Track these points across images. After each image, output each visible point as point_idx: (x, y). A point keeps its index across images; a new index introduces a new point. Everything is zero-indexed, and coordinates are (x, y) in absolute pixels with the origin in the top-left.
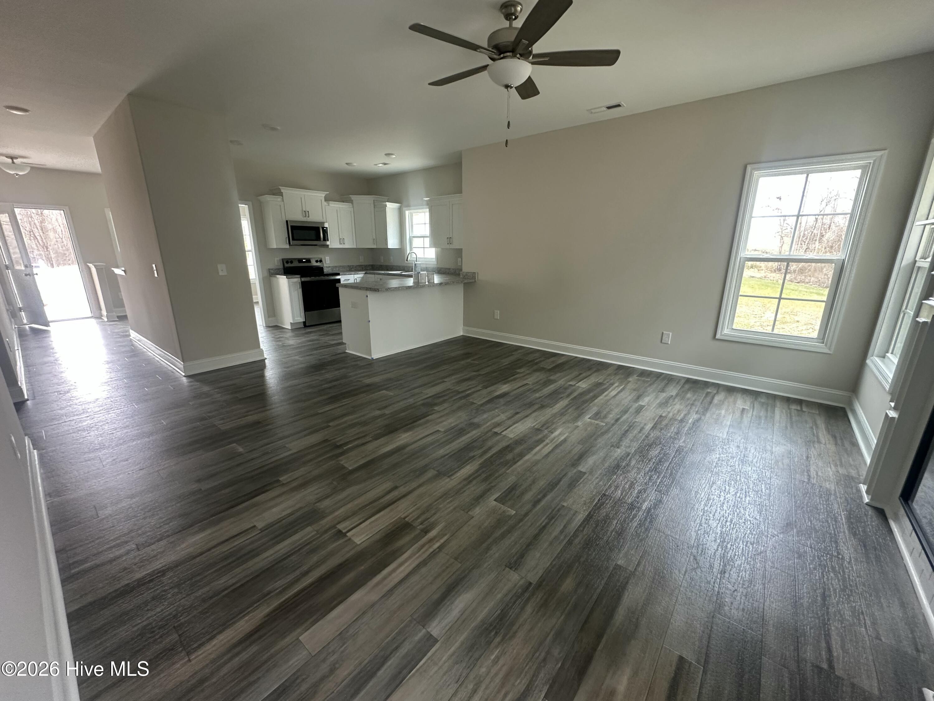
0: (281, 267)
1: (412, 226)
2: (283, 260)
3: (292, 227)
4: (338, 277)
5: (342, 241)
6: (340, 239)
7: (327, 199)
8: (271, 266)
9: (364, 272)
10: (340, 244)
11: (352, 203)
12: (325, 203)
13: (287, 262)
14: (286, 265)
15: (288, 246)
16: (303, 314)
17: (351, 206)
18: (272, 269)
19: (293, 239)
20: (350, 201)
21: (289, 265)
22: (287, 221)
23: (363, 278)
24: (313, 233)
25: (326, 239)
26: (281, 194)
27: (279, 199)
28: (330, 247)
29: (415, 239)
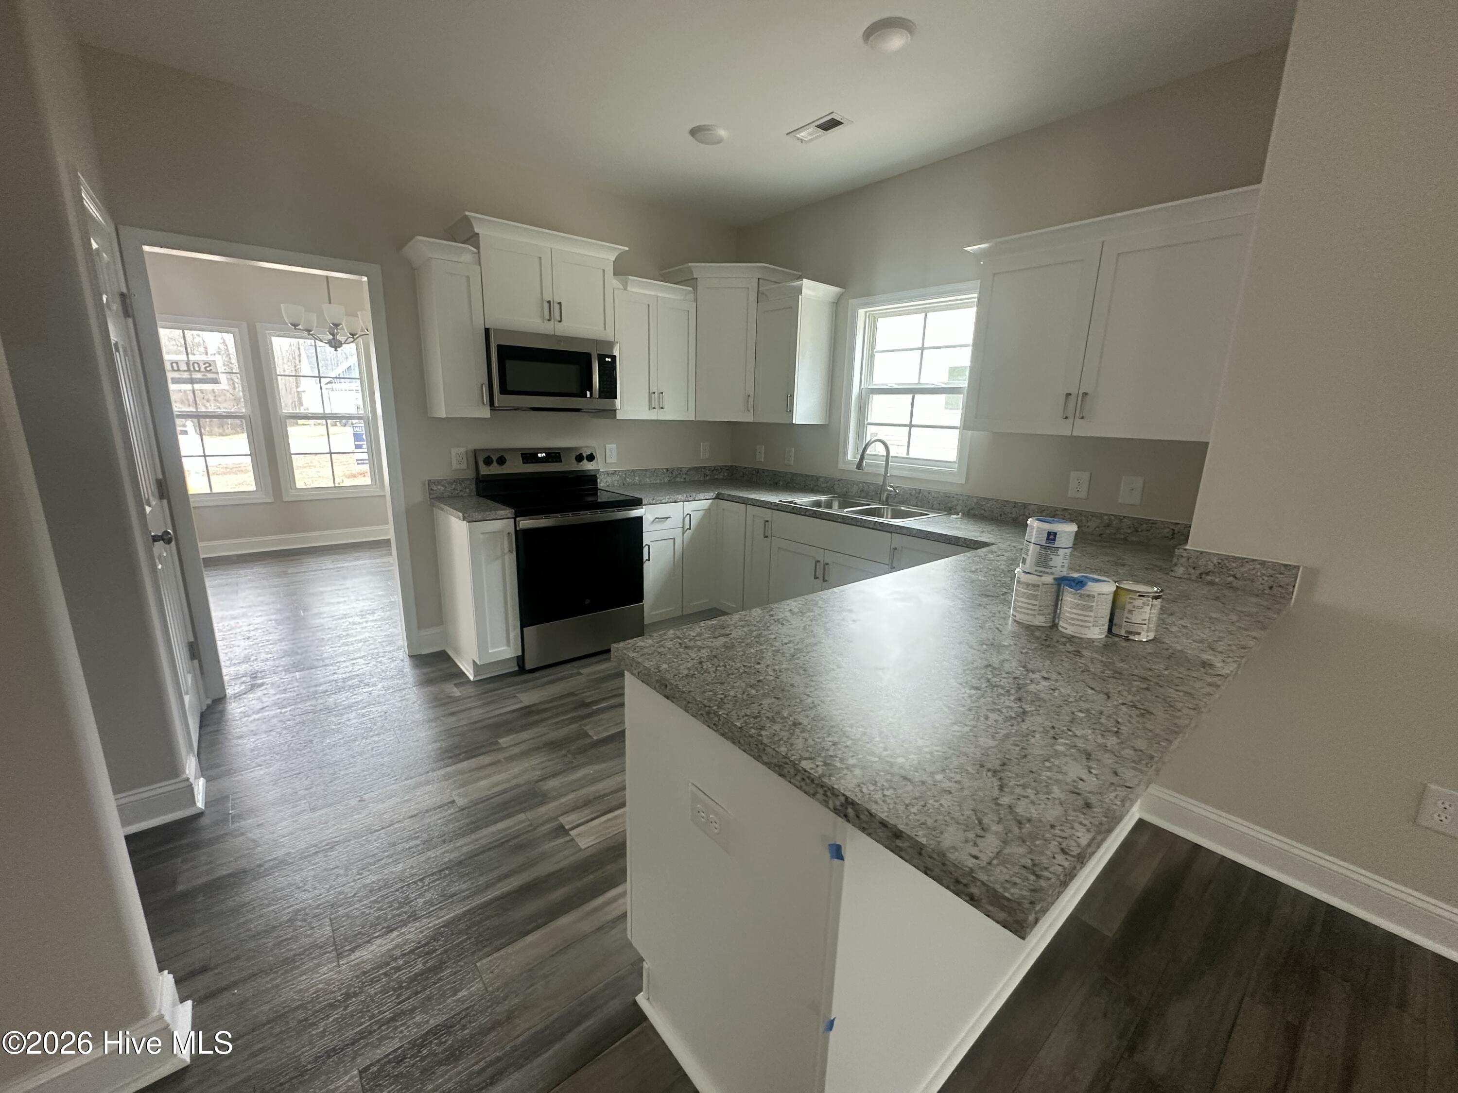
0: (471, 474)
1: (872, 357)
2: (476, 452)
3: (500, 348)
4: (636, 513)
5: (655, 399)
6: (651, 394)
7: (621, 269)
8: (440, 472)
9: (712, 494)
10: (652, 408)
11: (695, 289)
12: (613, 282)
13: (488, 461)
14: (484, 470)
15: (486, 413)
16: (515, 634)
17: (691, 296)
18: (438, 482)
19: (504, 391)
20: (690, 281)
21: (495, 469)
22: (487, 331)
23: (708, 511)
24: (573, 371)
25: (609, 390)
26: (473, 239)
27: (465, 255)
28: (619, 416)
29: (876, 399)
